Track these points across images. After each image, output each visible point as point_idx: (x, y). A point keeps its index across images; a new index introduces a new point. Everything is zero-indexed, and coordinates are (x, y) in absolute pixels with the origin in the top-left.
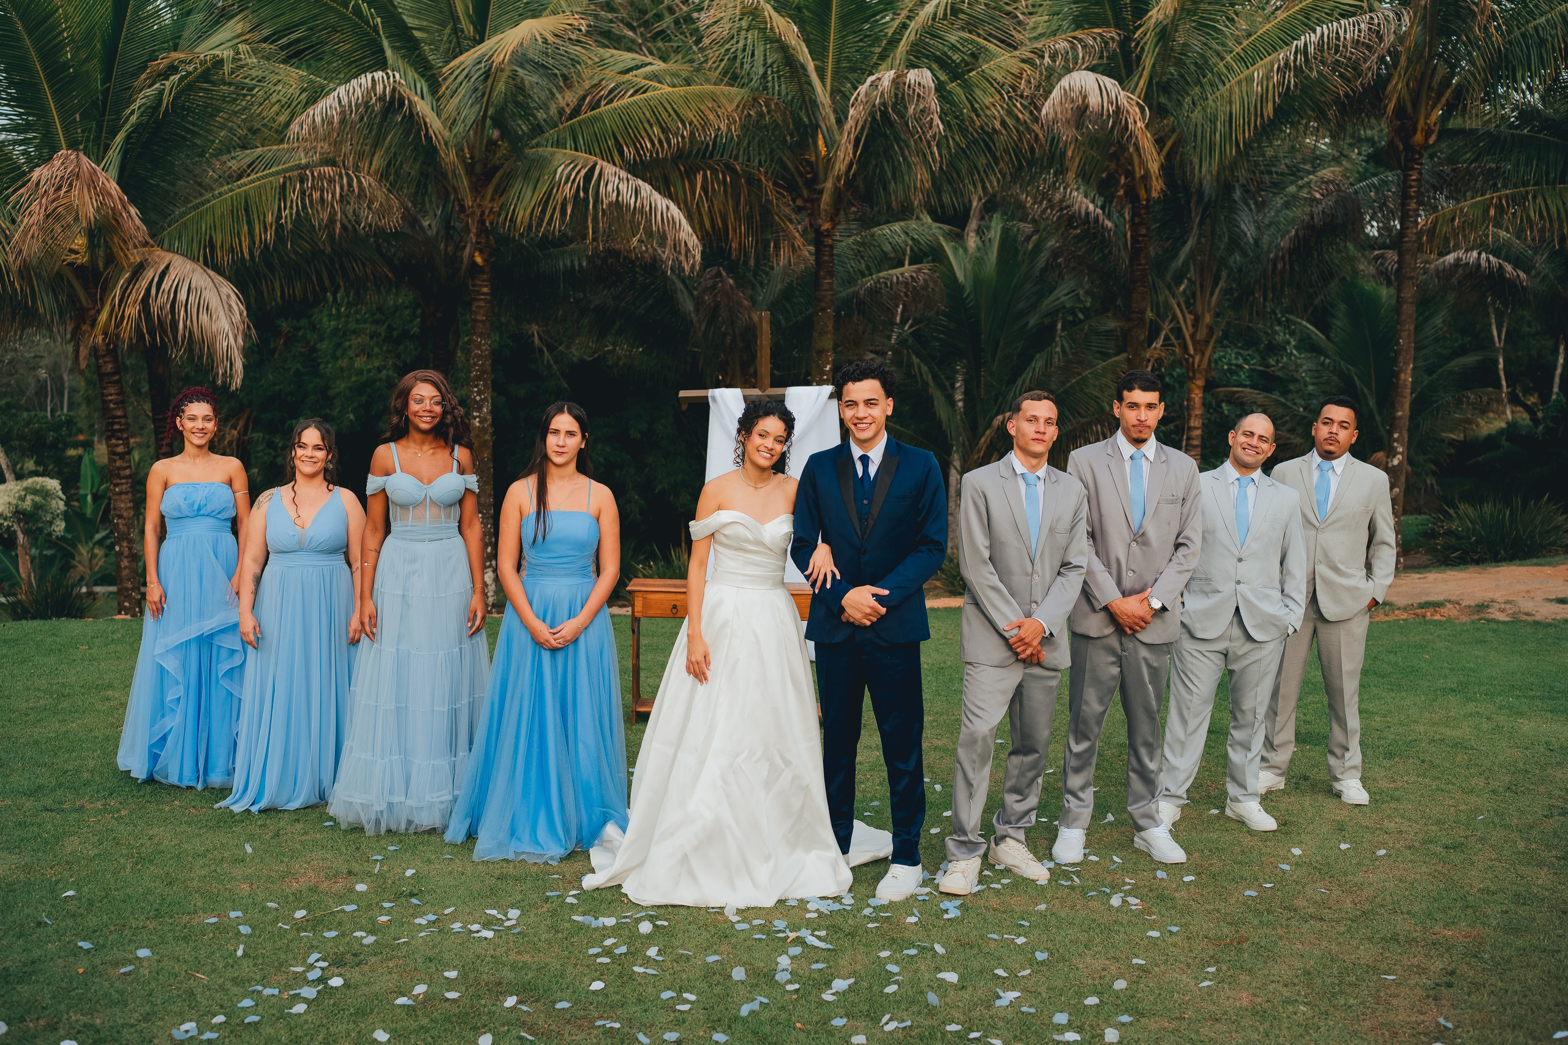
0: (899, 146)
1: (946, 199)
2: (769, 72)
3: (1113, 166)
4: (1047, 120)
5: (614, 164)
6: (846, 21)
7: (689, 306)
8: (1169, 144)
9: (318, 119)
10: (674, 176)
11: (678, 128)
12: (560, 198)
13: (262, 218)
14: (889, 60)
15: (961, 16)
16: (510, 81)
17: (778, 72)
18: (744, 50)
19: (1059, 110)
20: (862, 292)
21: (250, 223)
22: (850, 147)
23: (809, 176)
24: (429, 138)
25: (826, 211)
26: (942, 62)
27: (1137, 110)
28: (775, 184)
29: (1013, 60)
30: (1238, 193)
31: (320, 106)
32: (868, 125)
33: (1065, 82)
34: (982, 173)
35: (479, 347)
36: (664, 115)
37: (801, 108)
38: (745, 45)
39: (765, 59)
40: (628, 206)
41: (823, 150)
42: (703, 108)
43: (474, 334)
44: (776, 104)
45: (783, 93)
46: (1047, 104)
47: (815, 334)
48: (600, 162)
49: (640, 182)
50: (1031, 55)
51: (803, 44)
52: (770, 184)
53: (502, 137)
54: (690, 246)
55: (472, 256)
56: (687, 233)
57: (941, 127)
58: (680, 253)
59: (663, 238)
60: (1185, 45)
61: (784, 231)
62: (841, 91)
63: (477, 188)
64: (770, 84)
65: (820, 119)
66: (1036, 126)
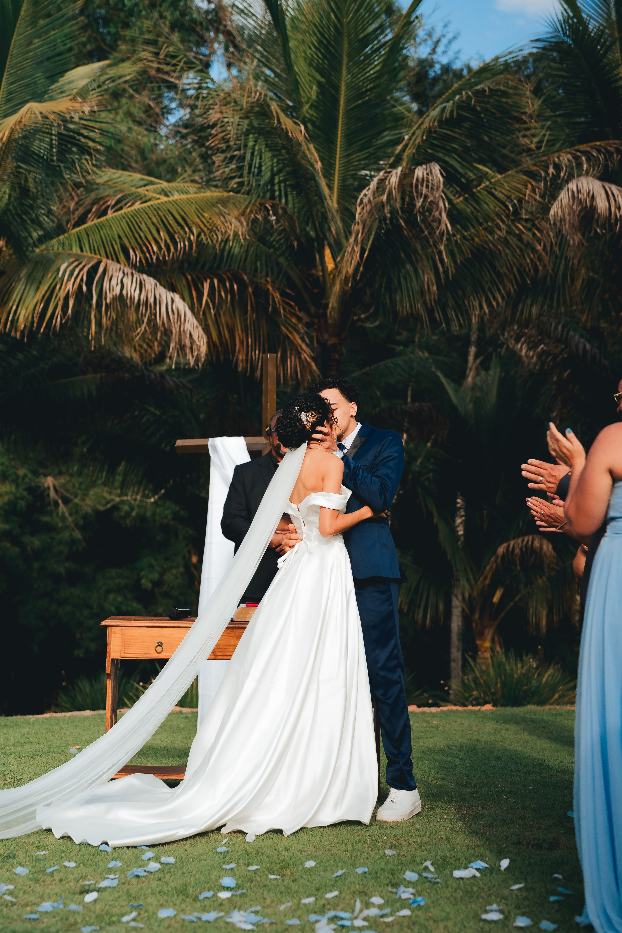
0: (406, 254)
1: (451, 316)
2: (276, 180)
4: (555, 220)
5: (120, 263)
6: (350, 137)
11: (186, 233)
12: (62, 294)
17: (284, 181)
19: (567, 210)
22: (357, 249)
23: (316, 291)
25: (331, 324)
28: (283, 294)
32: (376, 227)
33: (572, 186)
36: (172, 222)
37: (308, 221)
40: (132, 299)
41: (330, 263)
44: (284, 210)
45: (290, 203)
46: (555, 205)
48: (104, 260)
49: (145, 276)
50: (536, 168)
51: (310, 145)
52: (277, 295)
54: (195, 337)
56: (192, 326)
57: (449, 227)
58: (184, 346)
59: (167, 332)
61: (292, 342)
64: (277, 193)
65: (328, 234)
66: (539, 248)
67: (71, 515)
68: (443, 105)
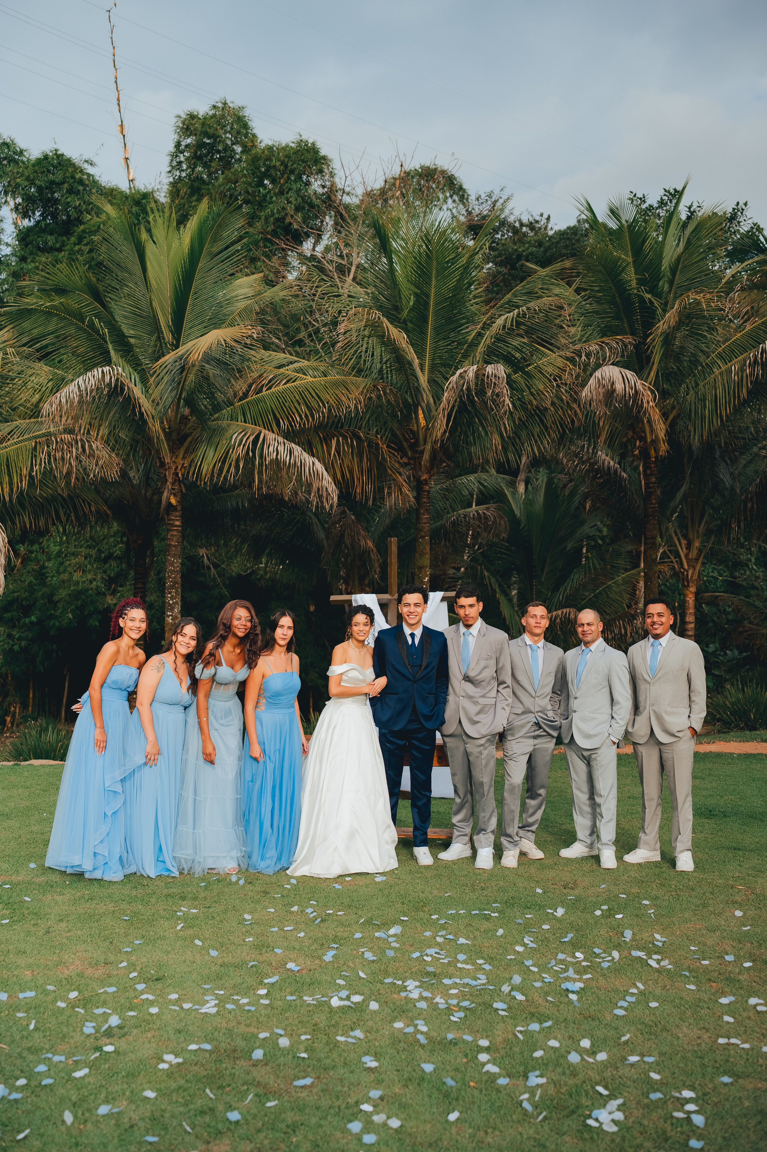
0: (479, 420)
1: (511, 456)
2: (384, 367)
3: (630, 434)
4: (585, 400)
5: (273, 432)
6: (437, 330)
7: (322, 535)
8: (671, 417)
9: (64, 400)
10: (316, 441)
11: (319, 406)
12: (234, 457)
13: (19, 471)
14: (471, 359)
15: (522, 327)
16: (199, 373)
17: (390, 367)
18: (366, 352)
19: (594, 393)
20: (448, 525)
21: (9, 475)
22: (444, 420)
23: (412, 441)
24: (141, 414)
25: (425, 465)
26: (508, 360)
27: (649, 393)
28: (388, 447)
29: (560, 359)
30: (718, 453)
31: (65, 391)
32: (457, 403)
33: (598, 374)
34: (536, 437)
35: (172, 564)
36: (310, 398)
37: (406, 392)
38: (367, 348)
39: (381, 359)
40: (285, 463)
41: (422, 422)
42: (337, 392)
43: (169, 555)
44: (390, 389)
45: (395, 382)
46: (584, 390)
47: (417, 555)
48: (263, 431)
49: (293, 445)
50: (572, 355)
51: (410, 346)
52: (385, 446)
53: (192, 413)
54: (330, 490)
55: (168, 499)
56: (327, 482)
57: (510, 405)
58: (322, 496)
59: (310, 485)
60: (682, 347)
61: (395, 481)
62: (435, 381)
63: (173, 450)
64: (385, 376)
65: (421, 400)
66: (575, 406)
67: (219, 576)
68: (506, 316)
